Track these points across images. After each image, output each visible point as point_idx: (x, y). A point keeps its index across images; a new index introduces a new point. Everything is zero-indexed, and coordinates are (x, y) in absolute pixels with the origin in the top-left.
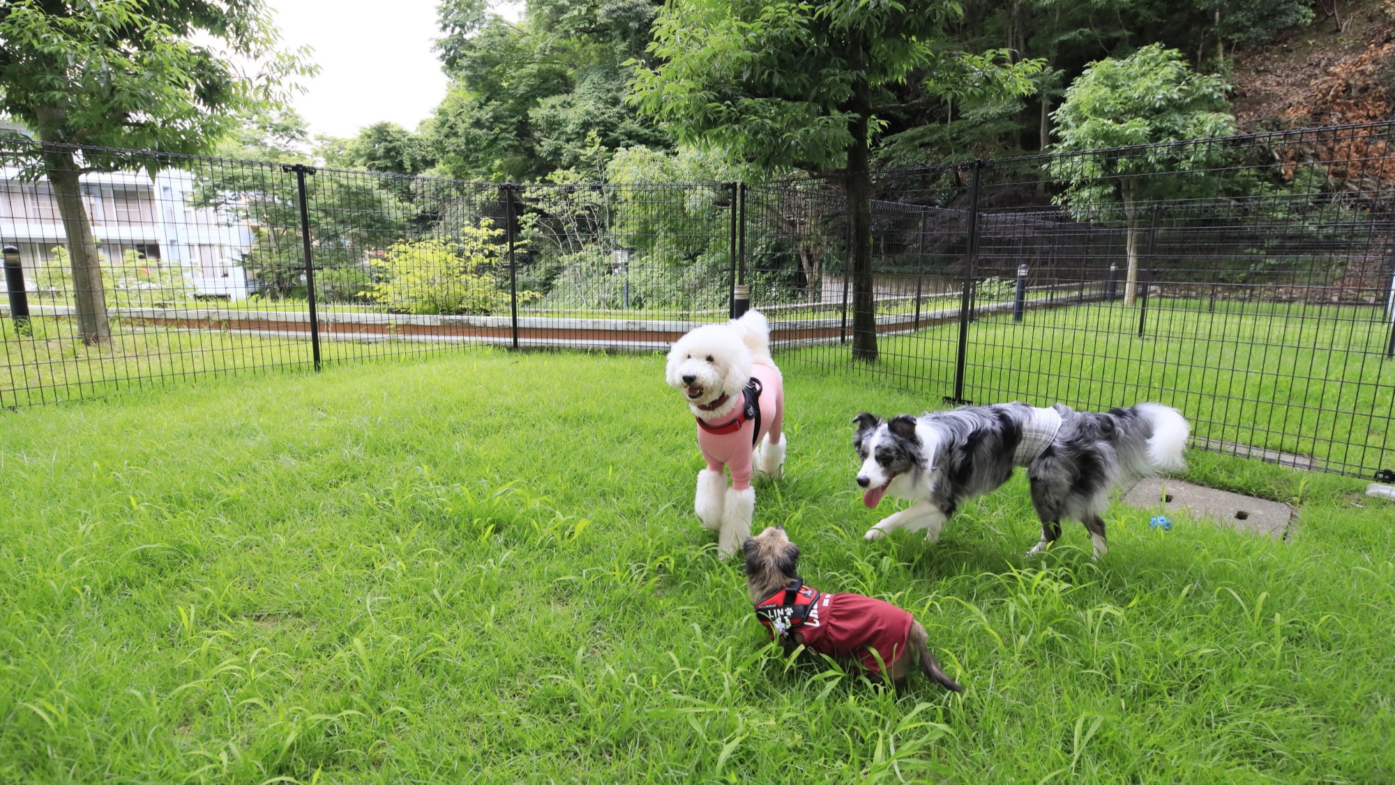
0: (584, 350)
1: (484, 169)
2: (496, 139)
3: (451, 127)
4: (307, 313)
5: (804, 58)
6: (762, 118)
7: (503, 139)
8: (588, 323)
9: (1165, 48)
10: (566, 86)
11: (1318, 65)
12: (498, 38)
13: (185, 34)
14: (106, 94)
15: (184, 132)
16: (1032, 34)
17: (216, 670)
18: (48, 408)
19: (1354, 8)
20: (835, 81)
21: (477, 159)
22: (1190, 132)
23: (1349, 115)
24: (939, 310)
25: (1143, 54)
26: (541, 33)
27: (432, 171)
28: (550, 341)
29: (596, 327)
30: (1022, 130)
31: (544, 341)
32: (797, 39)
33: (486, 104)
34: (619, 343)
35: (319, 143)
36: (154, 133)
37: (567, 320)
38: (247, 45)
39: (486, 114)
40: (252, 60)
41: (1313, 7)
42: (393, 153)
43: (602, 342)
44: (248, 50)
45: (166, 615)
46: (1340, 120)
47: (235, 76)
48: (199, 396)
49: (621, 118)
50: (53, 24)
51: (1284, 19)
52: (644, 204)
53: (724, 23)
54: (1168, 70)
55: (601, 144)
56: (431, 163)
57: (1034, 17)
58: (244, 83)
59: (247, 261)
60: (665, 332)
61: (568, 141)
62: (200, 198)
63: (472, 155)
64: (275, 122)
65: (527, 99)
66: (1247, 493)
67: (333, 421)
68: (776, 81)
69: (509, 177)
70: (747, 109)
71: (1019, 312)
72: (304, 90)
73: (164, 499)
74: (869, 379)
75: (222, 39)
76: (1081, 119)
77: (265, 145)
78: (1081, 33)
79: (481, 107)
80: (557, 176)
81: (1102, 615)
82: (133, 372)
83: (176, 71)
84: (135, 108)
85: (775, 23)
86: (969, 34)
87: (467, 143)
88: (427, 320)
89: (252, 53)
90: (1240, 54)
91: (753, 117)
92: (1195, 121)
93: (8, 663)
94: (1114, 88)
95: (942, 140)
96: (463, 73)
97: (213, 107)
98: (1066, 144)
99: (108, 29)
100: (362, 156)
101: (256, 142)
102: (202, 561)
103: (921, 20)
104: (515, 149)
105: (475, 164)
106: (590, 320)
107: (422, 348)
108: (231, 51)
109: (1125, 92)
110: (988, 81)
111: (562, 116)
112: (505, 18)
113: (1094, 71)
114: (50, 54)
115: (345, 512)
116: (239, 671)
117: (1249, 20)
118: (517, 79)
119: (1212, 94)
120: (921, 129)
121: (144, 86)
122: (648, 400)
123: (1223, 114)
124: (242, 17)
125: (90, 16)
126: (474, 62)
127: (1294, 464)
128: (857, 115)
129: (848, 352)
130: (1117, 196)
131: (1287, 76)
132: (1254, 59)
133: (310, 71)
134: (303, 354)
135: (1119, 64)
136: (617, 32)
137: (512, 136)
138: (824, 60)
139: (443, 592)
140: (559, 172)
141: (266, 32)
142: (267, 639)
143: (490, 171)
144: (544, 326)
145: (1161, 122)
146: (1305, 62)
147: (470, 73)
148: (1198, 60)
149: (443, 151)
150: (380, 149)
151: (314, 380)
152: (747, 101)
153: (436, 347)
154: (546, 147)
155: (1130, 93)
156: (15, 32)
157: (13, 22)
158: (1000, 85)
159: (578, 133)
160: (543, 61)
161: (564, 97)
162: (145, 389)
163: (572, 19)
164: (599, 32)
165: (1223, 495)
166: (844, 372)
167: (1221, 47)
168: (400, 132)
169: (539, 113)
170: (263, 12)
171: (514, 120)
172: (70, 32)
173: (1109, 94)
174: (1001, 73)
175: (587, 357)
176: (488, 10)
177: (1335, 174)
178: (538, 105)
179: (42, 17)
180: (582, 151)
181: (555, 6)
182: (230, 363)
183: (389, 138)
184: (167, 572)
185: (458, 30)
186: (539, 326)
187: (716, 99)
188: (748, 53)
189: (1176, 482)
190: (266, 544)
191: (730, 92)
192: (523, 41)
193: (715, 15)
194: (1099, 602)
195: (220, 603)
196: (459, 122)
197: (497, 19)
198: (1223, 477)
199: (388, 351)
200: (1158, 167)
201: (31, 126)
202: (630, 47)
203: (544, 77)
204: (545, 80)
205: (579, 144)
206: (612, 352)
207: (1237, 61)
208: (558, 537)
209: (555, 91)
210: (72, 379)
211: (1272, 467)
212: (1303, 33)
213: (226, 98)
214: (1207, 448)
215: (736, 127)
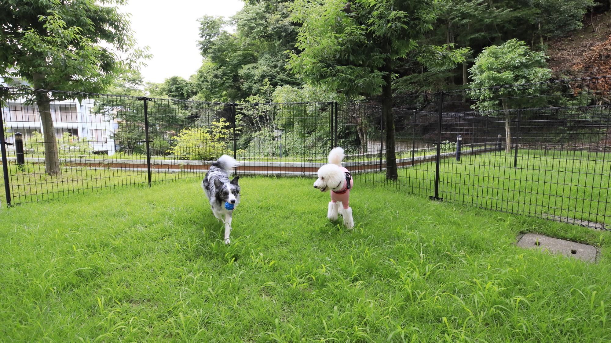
0: (266, 176)
1: (218, 96)
2: (224, 82)
3: (205, 78)
4: (146, 160)
5: (363, 48)
6: (345, 74)
7: (227, 82)
8: (268, 163)
9: (519, 41)
10: (254, 60)
11: (586, 46)
12: (225, 40)
13: (97, 43)
14: (63, 69)
15: (94, 83)
16: (458, 35)
17: (114, 328)
18: (34, 204)
19: (600, 22)
20: (377, 58)
21: (216, 91)
22: (532, 76)
23: (602, 68)
24: (423, 156)
25: (509, 43)
26: (244, 38)
27: (196, 97)
28: (251, 172)
29: (271, 165)
30: (454, 76)
31: (248, 172)
32: (360, 41)
33: (220, 68)
34: (282, 172)
35: (147, 86)
36: (82, 84)
37: (258, 162)
38: (122, 46)
39: (220, 72)
40: (124, 53)
41: (582, 21)
42: (179, 89)
43: (274, 172)
44: (123, 49)
45: (90, 300)
46: (597, 70)
47: (117, 59)
48: (99, 198)
49: (278, 73)
50: (43, 40)
51: (570, 27)
52: (289, 110)
53: (328, 35)
54: (520, 50)
55: (270, 84)
56: (195, 94)
57: (458, 28)
58: (120, 62)
59: (116, 136)
60: (302, 167)
61: (255, 83)
62: (97, 109)
63: (213, 90)
64: (130, 77)
65: (237, 66)
66: (575, 241)
67: (159, 210)
68: (352, 58)
69: (229, 99)
70: (339, 71)
71: (459, 156)
72: (145, 65)
73: (87, 246)
74: (395, 188)
75: (112, 44)
76: (482, 72)
77: (125, 87)
78: (480, 34)
79: (217, 69)
80: (251, 98)
81: (518, 302)
82: (71, 188)
83: (93, 58)
84: (74, 73)
85: (351, 34)
86: (430, 36)
87: (211, 85)
88: (197, 163)
89: (124, 50)
90: (550, 42)
91: (342, 74)
92: (534, 72)
93: (22, 324)
94: (497, 58)
95: (419, 80)
96: (210, 55)
97: (107, 72)
98: (476, 83)
99: (66, 41)
100: (165, 91)
101: (121, 86)
102: (105, 274)
103: (415, 32)
104: (232, 87)
105: (214, 93)
106: (269, 162)
107: (195, 175)
108: (115, 49)
109: (502, 60)
110: (444, 57)
111: (252, 73)
112: (228, 32)
113: (486, 51)
114: (41, 52)
115: (167, 252)
116: (124, 328)
117: (554, 28)
118: (233, 57)
119: (540, 60)
120: (410, 76)
121: (79, 65)
122: (297, 199)
123: (546, 69)
124: (121, 35)
125: (58, 36)
126: (215, 50)
127: (596, 228)
128: (387, 73)
129: (384, 175)
130: (500, 104)
131: (572, 51)
132: (557, 44)
133: (149, 57)
134: (144, 179)
135: (498, 47)
136: (276, 37)
137: (231, 81)
138: (372, 49)
139: (213, 290)
140: (251, 97)
141: (130, 41)
142: (136, 312)
143: (222, 96)
144: (248, 165)
145: (518, 72)
146: (580, 45)
147: (213, 55)
148: (533, 45)
149: (201, 88)
150: (174, 88)
151: (148, 190)
152: (339, 67)
153: (201, 175)
154: (245, 86)
155: (504, 60)
156: (26, 43)
157: (25, 39)
158: (450, 59)
159: (259, 80)
160: (244, 50)
161: (253, 65)
162: (75, 195)
163: (257, 32)
164: (269, 37)
165: (563, 242)
166: (383, 185)
167: (542, 39)
168: (182, 80)
169: (243, 71)
170: (130, 33)
171: (232, 75)
172: (49, 42)
173: (494, 61)
174: (450, 54)
175: (268, 179)
176: (221, 29)
177: (597, 94)
178: (242, 68)
179: (38, 36)
180: (261, 88)
181: (250, 27)
182: (112, 183)
183: (178, 83)
184: (90, 280)
185: (208, 37)
186: (246, 165)
187: (326, 67)
188: (339, 47)
189: (541, 236)
190: (132, 266)
191: (331, 64)
192: (236, 41)
193: (324, 31)
194: (515, 295)
195: (114, 295)
196: (208, 76)
197: (225, 32)
198: (562, 233)
199: (180, 176)
200: (518, 92)
201: (29, 82)
202: (282, 43)
203: (245, 56)
204: (245, 58)
205: (260, 84)
206: (278, 176)
207: (549, 45)
208: (263, 263)
209: (249, 62)
210: (45, 191)
211: (585, 228)
212: (578, 33)
213: (112, 69)
214: (554, 220)
215: (334, 78)
